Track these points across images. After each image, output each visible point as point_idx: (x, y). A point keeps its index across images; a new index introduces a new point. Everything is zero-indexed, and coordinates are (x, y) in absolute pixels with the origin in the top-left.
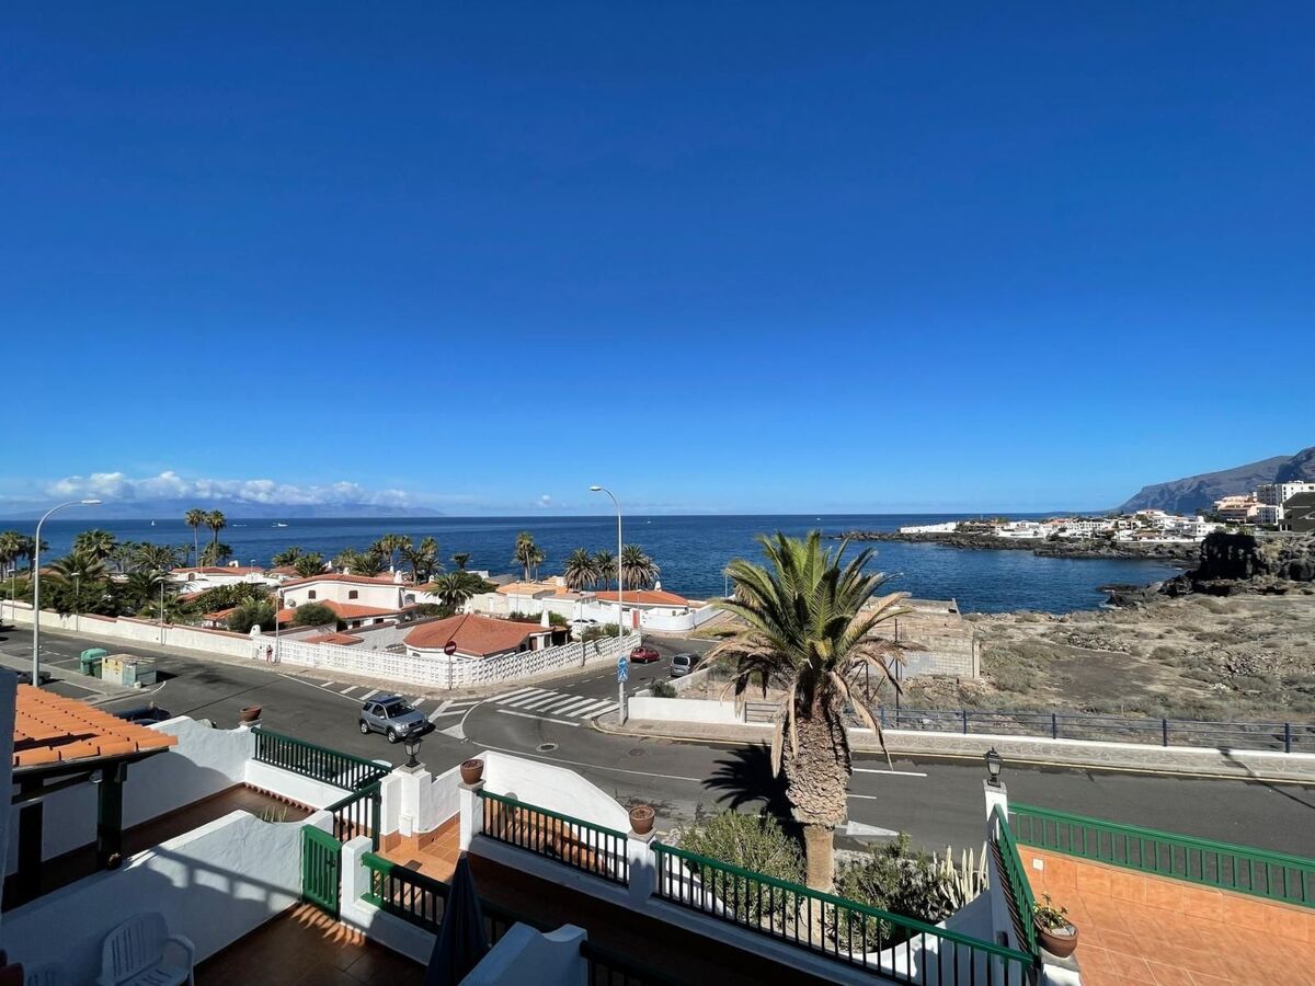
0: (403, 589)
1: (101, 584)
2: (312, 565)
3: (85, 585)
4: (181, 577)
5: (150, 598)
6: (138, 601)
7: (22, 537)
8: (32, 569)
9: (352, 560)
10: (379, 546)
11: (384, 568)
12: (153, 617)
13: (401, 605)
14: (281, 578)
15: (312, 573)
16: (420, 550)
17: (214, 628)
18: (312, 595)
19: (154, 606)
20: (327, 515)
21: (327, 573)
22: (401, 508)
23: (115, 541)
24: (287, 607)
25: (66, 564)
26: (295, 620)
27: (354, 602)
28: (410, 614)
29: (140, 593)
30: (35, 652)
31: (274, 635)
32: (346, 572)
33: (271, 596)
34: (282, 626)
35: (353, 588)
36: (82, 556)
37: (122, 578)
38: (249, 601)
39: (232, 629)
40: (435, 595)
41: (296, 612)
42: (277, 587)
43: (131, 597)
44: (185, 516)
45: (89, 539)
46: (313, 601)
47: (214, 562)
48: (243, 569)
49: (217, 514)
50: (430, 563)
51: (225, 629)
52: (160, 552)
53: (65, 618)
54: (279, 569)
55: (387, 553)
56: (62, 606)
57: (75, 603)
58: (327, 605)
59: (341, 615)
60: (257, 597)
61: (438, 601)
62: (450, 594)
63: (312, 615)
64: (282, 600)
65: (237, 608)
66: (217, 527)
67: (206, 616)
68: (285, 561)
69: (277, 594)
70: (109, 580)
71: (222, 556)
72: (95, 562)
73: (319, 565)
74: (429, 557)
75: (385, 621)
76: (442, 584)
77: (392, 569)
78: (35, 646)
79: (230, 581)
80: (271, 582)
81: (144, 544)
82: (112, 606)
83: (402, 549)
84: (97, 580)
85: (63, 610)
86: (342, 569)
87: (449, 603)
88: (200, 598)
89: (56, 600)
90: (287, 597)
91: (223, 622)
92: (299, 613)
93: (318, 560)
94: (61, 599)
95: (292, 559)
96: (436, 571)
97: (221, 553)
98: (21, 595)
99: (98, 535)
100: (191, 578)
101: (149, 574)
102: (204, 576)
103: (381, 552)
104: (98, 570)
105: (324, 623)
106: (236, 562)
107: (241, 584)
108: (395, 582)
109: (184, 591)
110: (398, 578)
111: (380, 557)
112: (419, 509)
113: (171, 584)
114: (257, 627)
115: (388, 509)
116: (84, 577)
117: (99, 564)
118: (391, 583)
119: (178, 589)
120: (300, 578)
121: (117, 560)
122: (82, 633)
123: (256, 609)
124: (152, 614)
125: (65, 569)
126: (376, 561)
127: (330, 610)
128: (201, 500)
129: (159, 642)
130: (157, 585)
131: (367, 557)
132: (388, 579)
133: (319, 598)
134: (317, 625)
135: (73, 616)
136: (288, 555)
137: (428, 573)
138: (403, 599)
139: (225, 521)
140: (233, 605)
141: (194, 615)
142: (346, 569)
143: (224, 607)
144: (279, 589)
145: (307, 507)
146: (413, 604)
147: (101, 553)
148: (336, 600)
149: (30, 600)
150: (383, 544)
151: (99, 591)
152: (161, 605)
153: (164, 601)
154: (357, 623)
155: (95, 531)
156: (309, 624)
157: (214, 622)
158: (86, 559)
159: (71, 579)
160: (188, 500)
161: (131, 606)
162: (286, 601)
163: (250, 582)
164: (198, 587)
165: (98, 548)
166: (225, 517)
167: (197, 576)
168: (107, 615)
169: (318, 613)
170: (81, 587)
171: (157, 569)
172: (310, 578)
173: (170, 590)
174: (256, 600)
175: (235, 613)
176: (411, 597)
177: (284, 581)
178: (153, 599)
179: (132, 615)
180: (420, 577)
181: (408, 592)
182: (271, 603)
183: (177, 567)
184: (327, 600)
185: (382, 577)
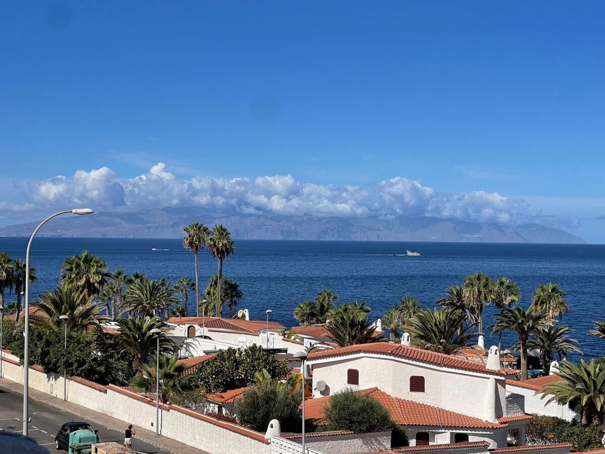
0: (503, 384)
1: (89, 334)
2: (353, 325)
3: (74, 334)
4: (179, 331)
5: (144, 360)
6: (130, 365)
7: (9, 261)
8: (19, 308)
9: (414, 320)
10: (459, 295)
11: (467, 341)
12: (147, 390)
13: (498, 413)
14: (307, 343)
15: (354, 339)
16: (532, 310)
17: (220, 417)
18: (353, 377)
19: (150, 374)
20: (372, 237)
21: (375, 340)
22: (495, 225)
23: (105, 270)
24: (317, 395)
25: (54, 302)
26: (329, 417)
27: (417, 397)
28: (515, 434)
29: (132, 350)
30: (25, 424)
31: (298, 440)
32: (405, 342)
33: (294, 373)
34: (311, 426)
35: (418, 372)
36: (71, 291)
37: (112, 327)
38: (263, 376)
39: (243, 422)
40: (562, 401)
41: (329, 406)
42: (303, 358)
43: (123, 357)
44: (181, 234)
45: (78, 265)
46: (354, 388)
47: (219, 309)
48: (257, 324)
49: (222, 232)
50: (550, 337)
51: (233, 421)
52: (154, 289)
53: (52, 381)
54: (304, 326)
55: (472, 310)
56: (49, 363)
57: (63, 360)
58: (376, 397)
59: (398, 418)
60: (275, 374)
61: (567, 414)
62: (591, 404)
63: (352, 414)
64: (309, 383)
65: (250, 388)
66: (223, 253)
67: (210, 397)
68: (312, 315)
69: (302, 370)
70: (100, 329)
71: (228, 301)
72: (84, 301)
73: (363, 325)
74: (547, 324)
75: (471, 439)
76: (574, 380)
77: (481, 341)
78: (25, 418)
79: (240, 342)
80: (295, 350)
81: (137, 276)
82: (102, 369)
83: (499, 305)
84: (84, 327)
85: (51, 370)
86: (398, 334)
87: (589, 421)
88: (202, 365)
89: (45, 354)
90: (318, 376)
91: (230, 407)
92: (334, 406)
93: (362, 316)
94: (48, 353)
95: (323, 310)
96: (562, 354)
97: (226, 294)
98: (9, 343)
99: (87, 261)
100: (191, 332)
101: (143, 321)
102: (205, 331)
103: (462, 307)
104: (86, 314)
105: (371, 429)
106: (246, 312)
107: (254, 348)
108: (488, 367)
109: (182, 353)
110: (492, 361)
111: (462, 318)
112: (530, 226)
113: (168, 340)
114: (275, 422)
115: (472, 225)
116: (73, 323)
117: (89, 305)
118: (481, 369)
119: (176, 349)
120: (334, 346)
121: (107, 300)
122: (70, 405)
123: (274, 392)
124: (146, 386)
125: (51, 307)
126: (453, 323)
127: (380, 407)
128: (200, 208)
129: (154, 429)
130: (152, 341)
131: (439, 316)
132: (475, 360)
133: (364, 385)
134: (360, 431)
135: (61, 379)
136: (318, 307)
137: (548, 356)
138: (504, 403)
139: (232, 243)
140: (243, 383)
141: (195, 393)
142: (406, 335)
143: (230, 385)
144: (307, 363)
145: (344, 221)
146: (519, 415)
147: (91, 288)
148: (389, 390)
149: (18, 352)
150: (466, 293)
151: (88, 344)
152: (157, 372)
153: (161, 366)
154: (423, 438)
155: (84, 255)
156: (349, 428)
157: (220, 408)
158: (75, 295)
159: (59, 323)
160: (185, 208)
161: (123, 371)
162: (314, 386)
163: (264, 347)
164: (198, 349)
165: (88, 281)
166: (233, 237)
167: (199, 330)
168: (97, 381)
169: (363, 410)
170: (70, 337)
171: (151, 316)
172: (349, 348)
173: (166, 350)
174: (273, 377)
175: (247, 396)
176: (517, 400)
177: (312, 349)
178: (147, 362)
179: (123, 385)
180: (533, 362)
181: (510, 389)
182: (293, 385)
183: (174, 314)
184: (376, 389)
185: (463, 356)
